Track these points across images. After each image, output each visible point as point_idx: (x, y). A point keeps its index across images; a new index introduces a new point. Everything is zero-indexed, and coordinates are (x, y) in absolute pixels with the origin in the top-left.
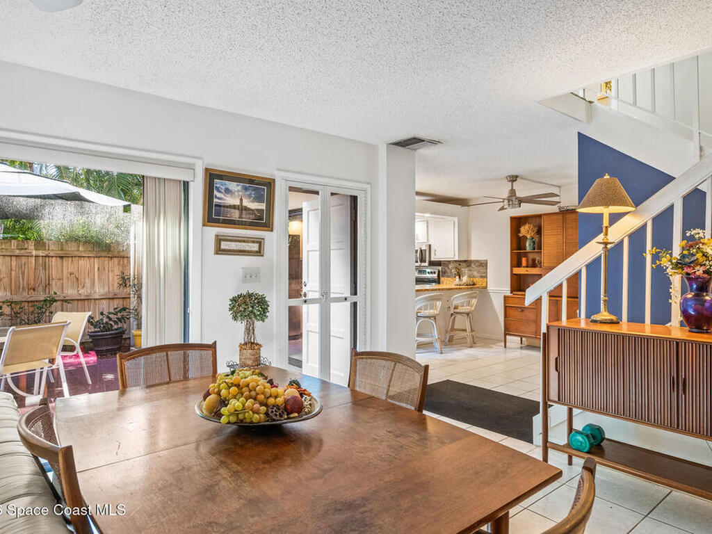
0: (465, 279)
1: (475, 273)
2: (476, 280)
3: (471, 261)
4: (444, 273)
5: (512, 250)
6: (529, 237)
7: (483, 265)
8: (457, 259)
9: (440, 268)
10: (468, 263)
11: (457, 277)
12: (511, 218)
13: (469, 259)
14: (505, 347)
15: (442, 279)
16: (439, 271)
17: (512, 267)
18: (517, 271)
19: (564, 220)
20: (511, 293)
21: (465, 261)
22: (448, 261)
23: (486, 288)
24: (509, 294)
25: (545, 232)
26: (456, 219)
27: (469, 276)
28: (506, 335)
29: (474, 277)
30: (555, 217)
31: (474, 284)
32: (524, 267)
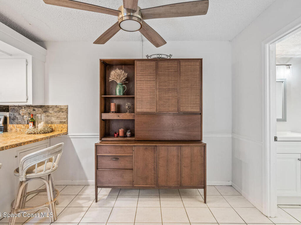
0: (41, 126)
1: (53, 119)
2: (54, 126)
3: (48, 107)
4: (13, 119)
5: (101, 95)
6: (118, 82)
7: (64, 110)
8: (30, 103)
9: (7, 114)
10: (45, 108)
11: (31, 124)
12: (101, 60)
13: (46, 105)
14: (97, 201)
15: (10, 126)
16: (5, 118)
17: (101, 112)
18: (106, 116)
19: (157, 67)
20: (101, 140)
21: (41, 107)
22: (19, 106)
23: (67, 133)
24: (98, 141)
25: (138, 77)
26: (30, 58)
27: (47, 123)
28: (97, 187)
29: (52, 123)
30: (148, 64)
31: (52, 131)
32: (113, 112)
